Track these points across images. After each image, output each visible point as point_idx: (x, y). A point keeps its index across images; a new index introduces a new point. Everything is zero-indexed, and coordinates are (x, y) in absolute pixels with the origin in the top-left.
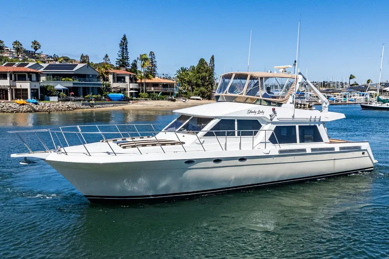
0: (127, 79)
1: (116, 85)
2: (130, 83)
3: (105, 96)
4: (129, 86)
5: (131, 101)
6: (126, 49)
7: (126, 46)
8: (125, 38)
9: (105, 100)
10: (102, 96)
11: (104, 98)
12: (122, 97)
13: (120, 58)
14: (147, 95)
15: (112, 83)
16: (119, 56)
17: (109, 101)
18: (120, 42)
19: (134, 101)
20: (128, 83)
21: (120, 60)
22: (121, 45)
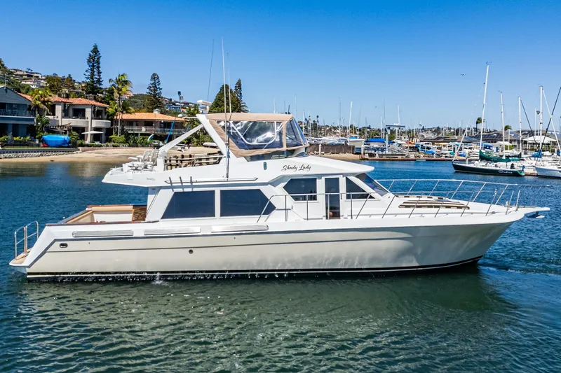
0: (88, 112)
1: (66, 122)
2: (92, 119)
3: (39, 138)
4: (91, 124)
5: (80, 148)
6: (98, 67)
7: (98, 63)
8: (95, 51)
9: (38, 145)
10: (35, 139)
11: (37, 142)
12: (65, 140)
13: (88, 80)
14: (122, 138)
15: (60, 119)
16: (87, 78)
17: (44, 146)
18: (88, 56)
19: (86, 148)
20: (89, 120)
21: (88, 84)
22: (89, 61)
